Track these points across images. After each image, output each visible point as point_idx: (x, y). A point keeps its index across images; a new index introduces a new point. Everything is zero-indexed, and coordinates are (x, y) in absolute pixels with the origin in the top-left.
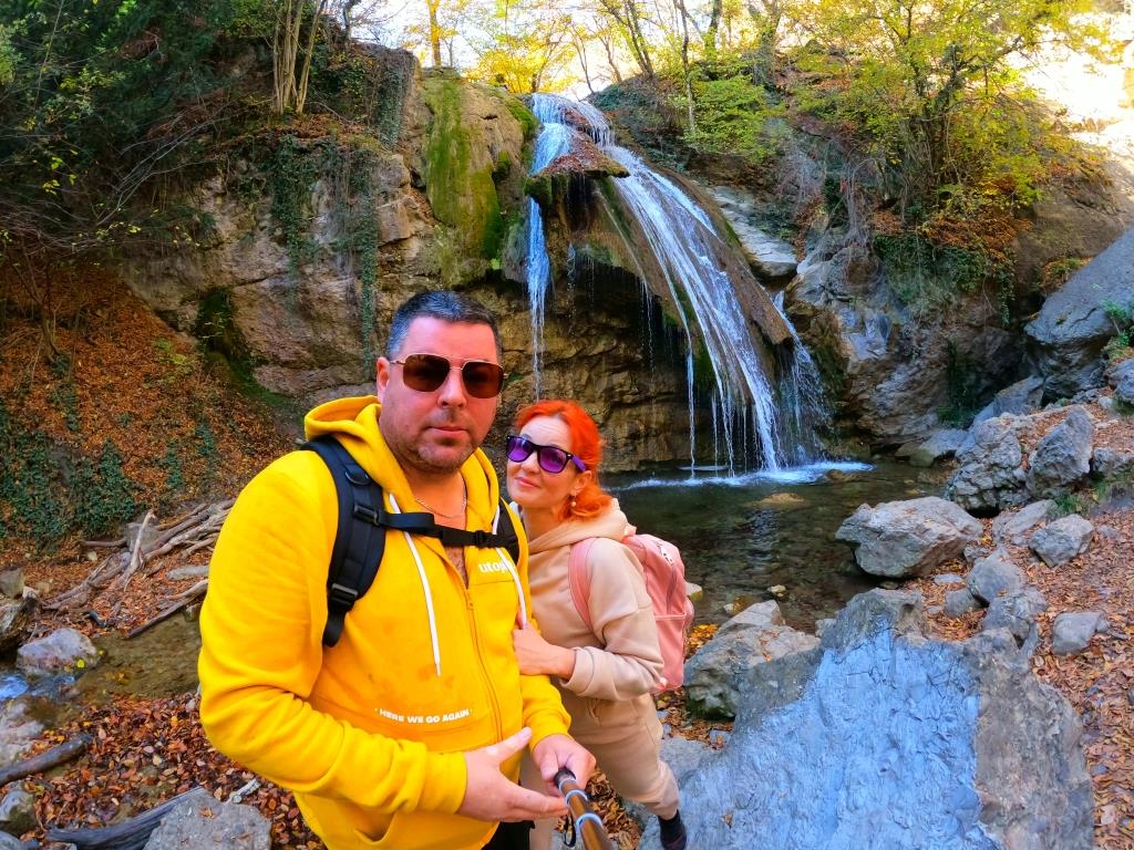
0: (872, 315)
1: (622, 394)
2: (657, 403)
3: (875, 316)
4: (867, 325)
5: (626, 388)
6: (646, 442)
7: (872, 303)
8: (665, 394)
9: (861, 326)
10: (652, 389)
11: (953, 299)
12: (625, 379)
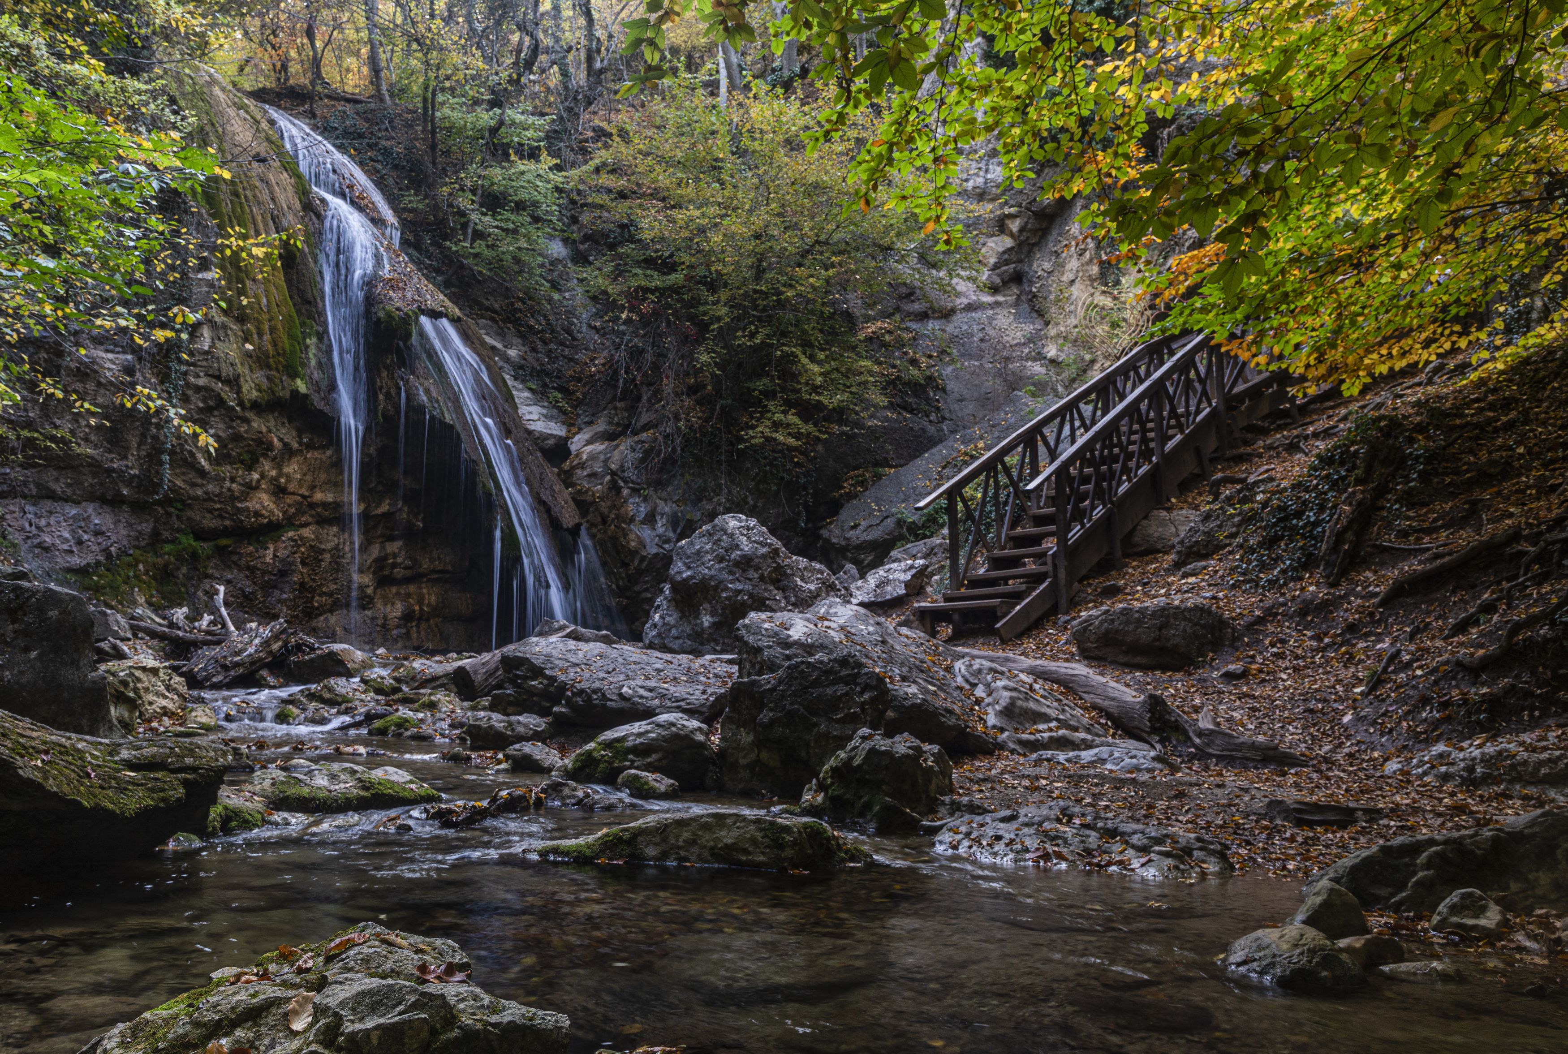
0: (666, 508)
1: (394, 565)
2: (428, 581)
3: (667, 509)
4: (658, 518)
5: (399, 560)
6: (418, 626)
7: (664, 494)
8: (439, 572)
9: (650, 519)
10: (426, 564)
11: (750, 499)
12: (400, 549)
